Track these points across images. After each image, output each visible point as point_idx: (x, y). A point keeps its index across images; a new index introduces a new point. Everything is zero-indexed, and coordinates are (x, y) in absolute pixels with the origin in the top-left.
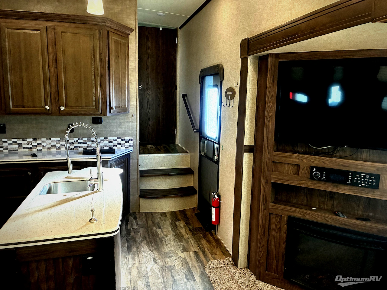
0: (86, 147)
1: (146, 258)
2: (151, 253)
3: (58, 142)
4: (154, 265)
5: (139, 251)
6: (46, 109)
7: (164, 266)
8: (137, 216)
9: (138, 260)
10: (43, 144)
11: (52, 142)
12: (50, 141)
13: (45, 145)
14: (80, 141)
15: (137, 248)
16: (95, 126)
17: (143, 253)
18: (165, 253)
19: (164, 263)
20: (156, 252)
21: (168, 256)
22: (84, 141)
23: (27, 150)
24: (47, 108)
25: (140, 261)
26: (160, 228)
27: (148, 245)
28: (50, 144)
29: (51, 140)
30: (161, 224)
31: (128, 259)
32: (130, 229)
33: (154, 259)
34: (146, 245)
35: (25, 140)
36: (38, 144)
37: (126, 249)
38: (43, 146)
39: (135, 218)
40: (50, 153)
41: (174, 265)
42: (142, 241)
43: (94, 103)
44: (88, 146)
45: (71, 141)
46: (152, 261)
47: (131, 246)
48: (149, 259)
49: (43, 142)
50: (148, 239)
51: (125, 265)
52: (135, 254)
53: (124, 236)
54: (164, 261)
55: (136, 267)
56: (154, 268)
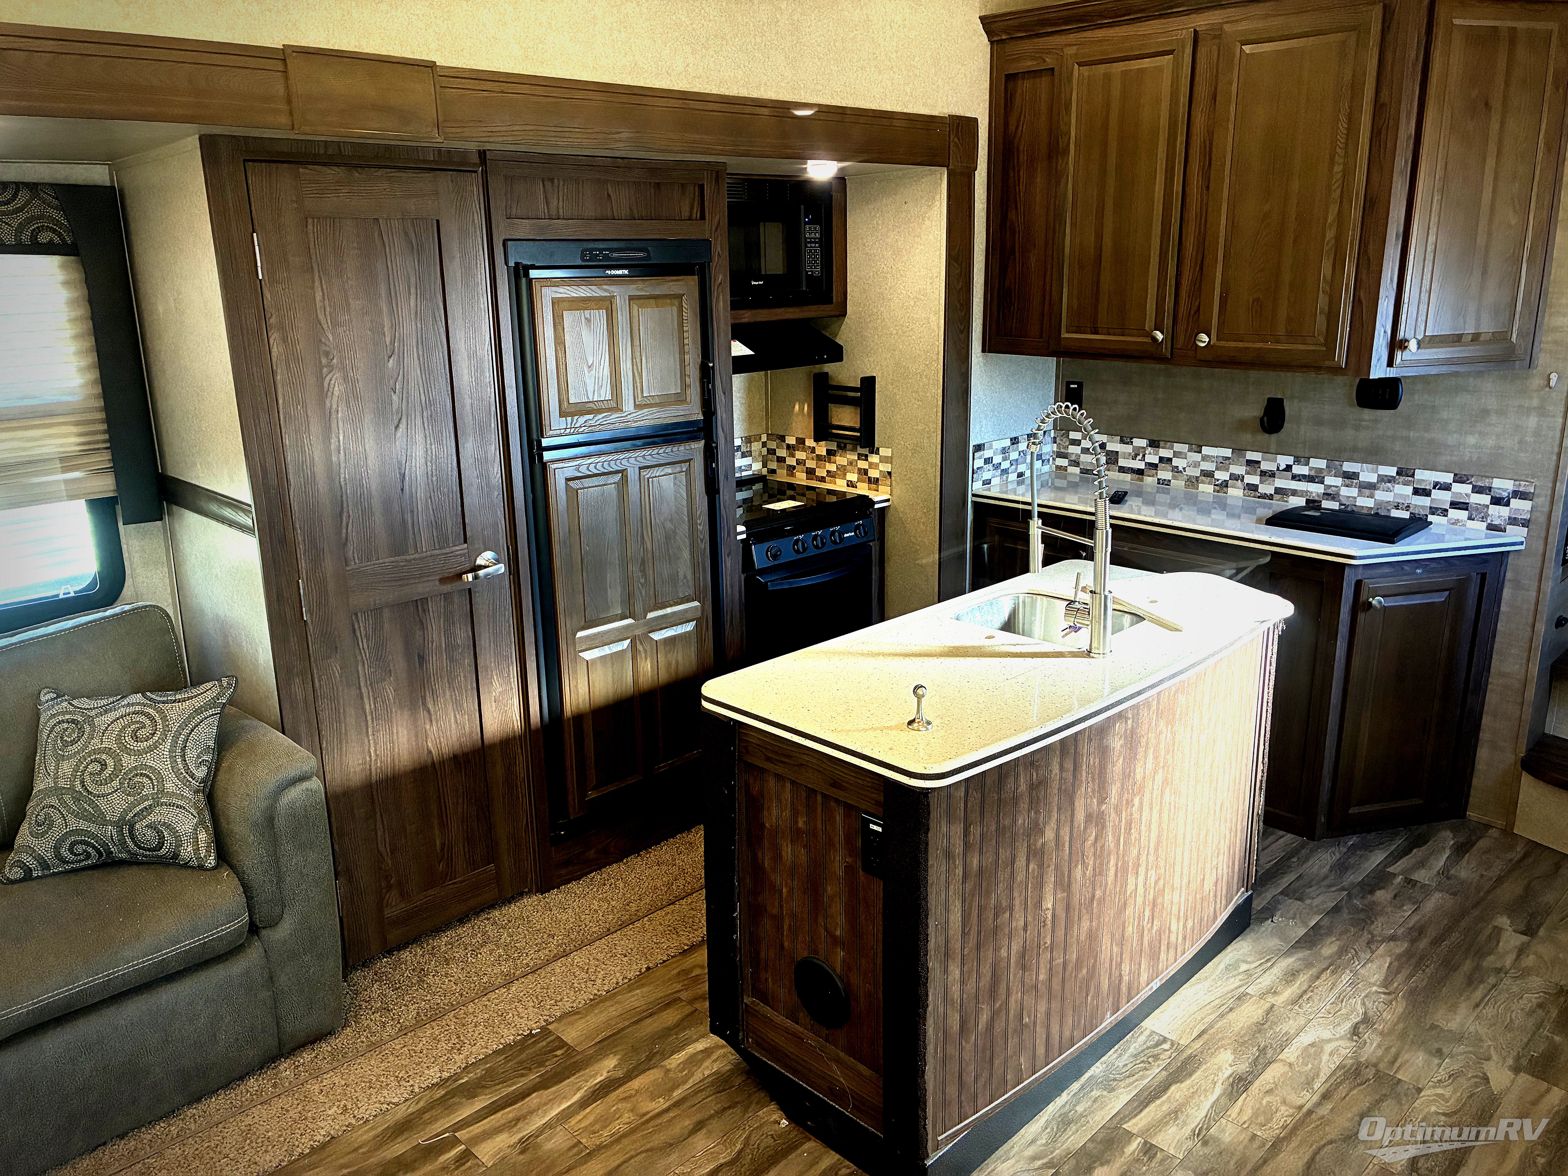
0: (1318, 495)
1: (1340, 999)
2: (1374, 997)
3: (1223, 464)
4: (1341, 1038)
5: (1335, 965)
6: (1154, 339)
7: (1376, 1065)
8: (1483, 844)
9: (1299, 992)
10: (1176, 462)
11: (1205, 458)
12: (1197, 457)
13: (1181, 469)
14: (1297, 470)
15: (1342, 951)
16: (1368, 414)
17: (1346, 977)
18: (1434, 1027)
19: (1389, 1057)
20: (1400, 1007)
21: (1436, 1045)
22: (1313, 473)
24: (1159, 336)
25: (1305, 997)
26: (1530, 931)
27: (1396, 964)
28: (1196, 465)
29: (1200, 452)
30: (1553, 919)
31: (1269, 964)
32: (1395, 875)
33: (1366, 1020)
34: (1388, 960)
35: (1127, 443)
36: (1161, 459)
37: (1302, 932)
38: (1175, 469)
39: (1461, 850)
40: (1192, 500)
41: (1420, 1090)
42: (1393, 938)
43: (1321, 322)
44: (1328, 496)
45: (1265, 466)
46: (1347, 1026)
47: (1329, 933)
48: (1343, 1011)
49: (1177, 454)
50: (1423, 944)
51: (1241, 977)
52: (1309, 965)
53: (1342, 889)
54: (1393, 1050)
55: (1268, 1005)
56: (1328, 1048)
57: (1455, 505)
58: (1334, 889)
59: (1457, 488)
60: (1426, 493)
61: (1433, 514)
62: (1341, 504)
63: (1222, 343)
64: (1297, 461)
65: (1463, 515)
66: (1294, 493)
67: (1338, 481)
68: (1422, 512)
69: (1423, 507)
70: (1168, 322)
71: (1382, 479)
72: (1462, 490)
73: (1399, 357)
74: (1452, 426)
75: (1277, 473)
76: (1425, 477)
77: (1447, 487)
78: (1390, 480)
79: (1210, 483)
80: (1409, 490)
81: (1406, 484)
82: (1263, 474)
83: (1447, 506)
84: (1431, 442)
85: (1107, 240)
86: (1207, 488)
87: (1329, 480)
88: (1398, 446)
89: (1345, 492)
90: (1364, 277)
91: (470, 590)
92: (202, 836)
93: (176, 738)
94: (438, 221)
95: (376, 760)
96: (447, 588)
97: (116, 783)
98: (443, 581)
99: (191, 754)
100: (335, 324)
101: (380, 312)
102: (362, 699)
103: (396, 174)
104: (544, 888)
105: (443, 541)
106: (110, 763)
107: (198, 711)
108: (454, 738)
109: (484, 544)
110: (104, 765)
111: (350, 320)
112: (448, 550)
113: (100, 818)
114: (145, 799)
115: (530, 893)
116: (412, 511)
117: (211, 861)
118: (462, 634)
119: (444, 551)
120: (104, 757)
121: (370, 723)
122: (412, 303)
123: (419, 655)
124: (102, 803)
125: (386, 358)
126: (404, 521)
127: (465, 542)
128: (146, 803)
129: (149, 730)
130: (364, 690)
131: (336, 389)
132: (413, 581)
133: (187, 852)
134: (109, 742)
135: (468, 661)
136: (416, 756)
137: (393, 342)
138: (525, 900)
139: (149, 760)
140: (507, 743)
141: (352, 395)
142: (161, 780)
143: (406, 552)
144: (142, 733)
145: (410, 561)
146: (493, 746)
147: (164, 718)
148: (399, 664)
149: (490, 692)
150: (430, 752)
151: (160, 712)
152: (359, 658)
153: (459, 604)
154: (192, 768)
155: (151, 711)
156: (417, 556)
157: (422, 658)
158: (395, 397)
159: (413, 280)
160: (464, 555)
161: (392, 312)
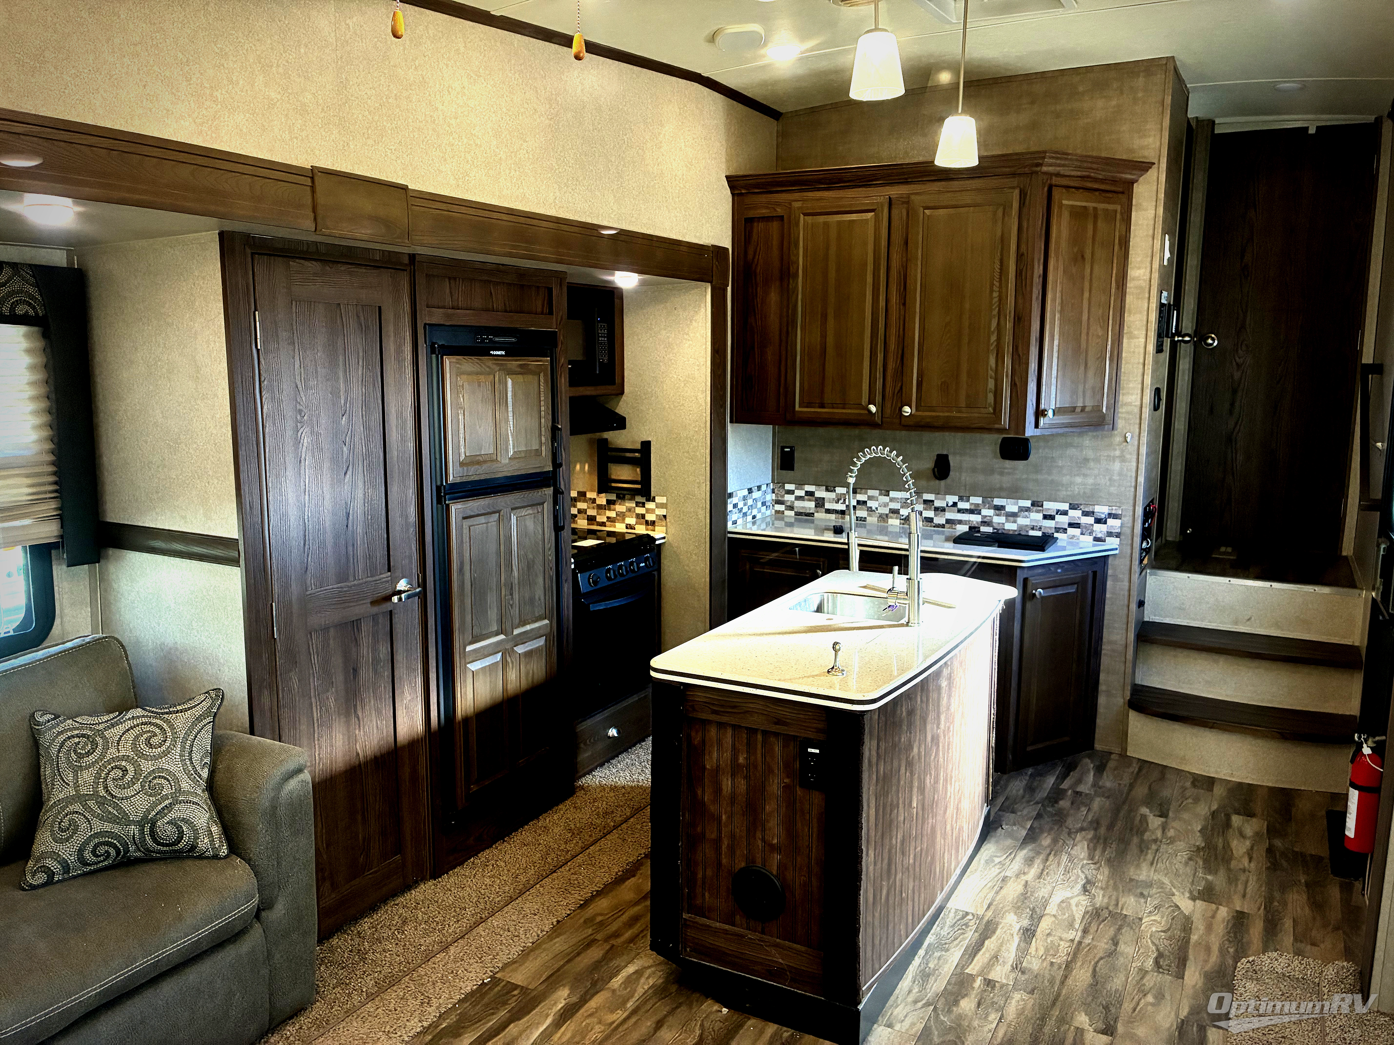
0: (977, 523)
1: (1067, 871)
2: (1087, 867)
3: (905, 504)
4: (1078, 895)
5: (1054, 850)
6: (870, 411)
7: (1107, 908)
8: (1111, 764)
9: (1040, 871)
10: (870, 504)
11: (892, 500)
12: (886, 499)
13: (874, 508)
14: (962, 505)
15: (1055, 841)
16: (1008, 464)
17: (1064, 857)
18: (1131, 880)
19: (1113, 902)
20: (1106, 871)
21: (1139, 891)
22: (973, 507)
23: (833, 517)
24: (873, 408)
25: (1045, 873)
26: (1163, 814)
27: (1091, 845)
28: (886, 505)
29: (888, 495)
30: (1174, 805)
31: (1013, 856)
32: (1066, 791)
33: (1088, 882)
34: (1086, 843)
35: (832, 491)
36: (858, 502)
37: (1024, 833)
38: (870, 510)
39: (1100, 769)
40: (883, 531)
41: (1141, 919)
42: (1082, 829)
43: (991, 397)
44: (984, 523)
45: (938, 503)
46: (1079, 887)
47: (1042, 831)
48: (1072, 878)
49: (870, 498)
50: (1102, 830)
51: (998, 866)
52: (1038, 853)
53: (1037, 803)
54: (1114, 897)
55: (1023, 882)
56: (1073, 902)
57: (1071, 525)
58: (1032, 803)
59: (1071, 513)
60: (1052, 517)
61: (1057, 532)
62: (994, 529)
63: (919, 413)
64: (961, 499)
65: (1076, 532)
66: (960, 522)
67: (990, 512)
68: (1050, 532)
69: (1050, 528)
70: (878, 398)
71: (1022, 509)
72: (1075, 514)
73: (1042, 421)
74: (1065, 471)
75: (947, 508)
76: (1050, 506)
77: (1065, 513)
78: (1027, 509)
79: (896, 518)
80: (1040, 516)
81: (1038, 512)
82: (936, 509)
83: (1066, 526)
84: (1052, 482)
85: (830, 340)
86: (894, 522)
87: (985, 512)
88: (1031, 486)
89: (996, 520)
90: (1017, 367)
91: (391, 612)
92: (215, 829)
93: (184, 742)
94: (380, 308)
95: (319, 763)
96: (375, 609)
97: (137, 786)
98: (374, 603)
99: (196, 757)
100: (307, 388)
101: (338, 378)
102: (312, 708)
103: (355, 270)
104: (436, 874)
105: (372, 571)
106: (131, 768)
107: (199, 719)
108: (376, 742)
109: (402, 573)
110: (125, 771)
111: (317, 384)
112: (377, 578)
113: (124, 820)
114: (166, 797)
115: (424, 879)
116: (353, 545)
117: (224, 851)
118: (384, 650)
119: (374, 579)
120: (124, 763)
121: (316, 728)
122: (360, 373)
123: (353, 669)
124: (125, 805)
125: (341, 416)
126: (347, 553)
127: (389, 570)
128: (167, 802)
129: (160, 738)
130: (313, 700)
131: (305, 441)
132: (352, 604)
133: (204, 843)
134: (126, 750)
135: (387, 673)
136: (348, 758)
137: (346, 402)
138: (422, 886)
139: (163, 763)
140: (413, 744)
141: (317, 448)
142: (177, 780)
143: (347, 580)
144: (154, 741)
145: (351, 587)
146: (403, 747)
147: (172, 727)
148: (339, 678)
149: (402, 700)
150: (358, 754)
151: (167, 722)
152: (311, 672)
153: (384, 622)
154: (198, 768)
155: (158, 721)
156: (356, 582)
157: (355, 670)
158: (345, 449)
159: (361, 354)
160: (388, 581)
161: (346, 381)
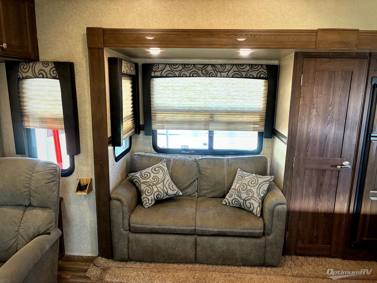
91: (339, 170)
92: (259, 209)
93: (259, 185)
94: (352, 72)
95: (303, 206)
96: (332, 168)
97: (245, 191)
98: (332, 166)
99: (261, 190)
100: (317, 97)
101: (330, 95)
102: (303, 190)
103: (343, 60)
104: (344, 258)
105: (334, 156)
107: (265, 181)
108: (326, 208)
109: (346, 159)
110: (244, 187)
111: (321, 97)
112: (335, 159)
113: (241, 198)
114: (249, 197)
115: (339, 258)
116: (327, 147)
117: (259, 215)
118: (334, 182)
119: (334, 159)
120: (245, 185)
121: (304, 197)
122: (340, 93)
123: (320, 184)
124: (242, 194)
125: (329, 107)
126: (324, 149)
127: (341, 158)
130: (304, 188)
131: (314, 113)
132: (323, 165)
133: (255, 211)
135: (334, 189)
136: (314, 209)
137: (332, 103)
138: (337, 259)
139: (252, 189)
140: (341, 215)
141: (318, 115)
142: (254, 194)
143: (323, 157)
144: (253, 183)
145: (324, 159)
146: (336, 214)
147: (258, 181)
148: (315, 184)
149: (339, 199)
150: (318, 209)
151: (257, 179)
152: (305, 180)
153: (335, 174)
154: (260, 193)
156: (326, 158)
157: (321, 185)
158: (329, 117)
159: (341, 87)
160: (339, 161)
161: (333, 95)
